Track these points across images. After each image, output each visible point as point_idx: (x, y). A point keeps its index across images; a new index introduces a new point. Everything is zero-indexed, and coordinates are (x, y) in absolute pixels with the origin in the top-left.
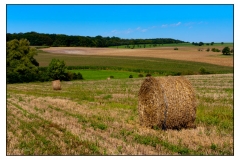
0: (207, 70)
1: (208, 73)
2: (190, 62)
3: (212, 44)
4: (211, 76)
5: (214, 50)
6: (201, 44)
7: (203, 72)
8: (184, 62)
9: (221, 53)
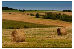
0: (27, 26)
1: (28, 28)
2: (18, 22)
3: (30, 11)
4: (29, 29)
5: (31, 15)
6: (24, 11)
7: (25, 27)
8: (14, 21)
9: (35, 17)
